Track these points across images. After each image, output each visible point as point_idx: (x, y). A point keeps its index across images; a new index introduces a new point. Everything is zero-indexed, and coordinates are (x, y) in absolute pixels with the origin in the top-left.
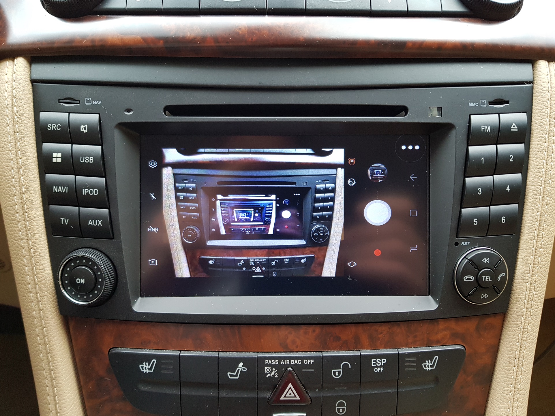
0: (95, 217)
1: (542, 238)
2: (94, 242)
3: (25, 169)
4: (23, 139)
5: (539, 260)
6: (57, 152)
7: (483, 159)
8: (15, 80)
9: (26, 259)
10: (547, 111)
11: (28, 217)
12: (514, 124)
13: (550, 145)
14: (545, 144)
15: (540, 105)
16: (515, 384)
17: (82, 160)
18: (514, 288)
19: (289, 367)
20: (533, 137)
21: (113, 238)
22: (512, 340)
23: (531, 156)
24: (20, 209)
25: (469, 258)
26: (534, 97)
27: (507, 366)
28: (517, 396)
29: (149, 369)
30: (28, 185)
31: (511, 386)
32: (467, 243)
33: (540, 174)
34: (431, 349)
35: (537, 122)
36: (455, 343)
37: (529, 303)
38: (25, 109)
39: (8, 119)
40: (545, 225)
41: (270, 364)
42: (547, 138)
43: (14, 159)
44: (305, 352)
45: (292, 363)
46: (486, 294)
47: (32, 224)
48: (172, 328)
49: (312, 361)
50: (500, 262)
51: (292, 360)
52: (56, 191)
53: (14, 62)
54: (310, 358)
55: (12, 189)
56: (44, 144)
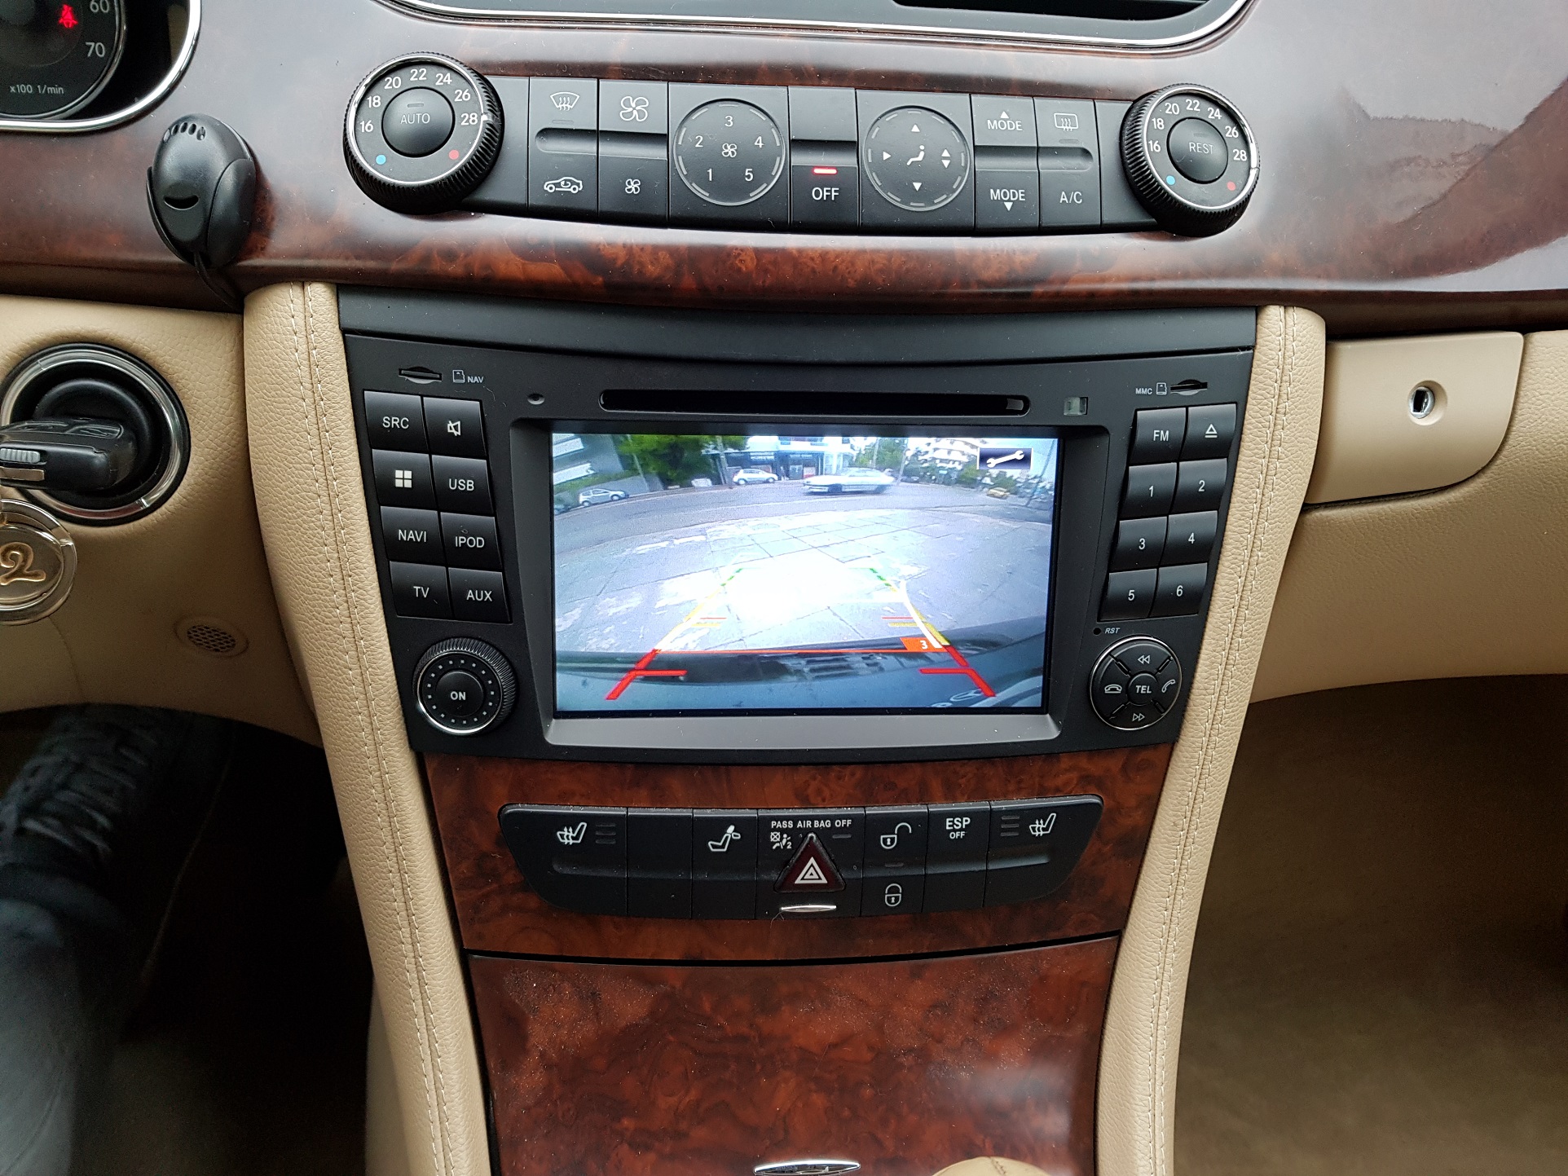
0: (478, 587)
1: (1245, 619)
2: (475, 627)
3: (346, 500)
4: (337, 443)
5: (1236, 657)
6: (403, 469)
7: (1152, 488)
8: (313, 331)
9: (349, 657)
11: (354, 585)
12: (1211, 426)
13: (1271, 462)
14: (1263, 460)
15: (1261, 391)
17: (453, 486)
18: (1191, 702)
19: (811, 832)
20: (1243, 446)
21: (511, 622)
22: (1180, 788)
23: (1237, 479)
24: (336, 570)
25: (1117, 655)
26: (1251, 375)
27: (1170, 830)
28: (1184, 878)
29: (573, 838)
30: (352, 527)
32: (1115, 631)
33: (1248, 514)
34: (1044, 802)
36: (1085, 791)
39: (304, 403)
41: (779, 827)
43: (321, 480)
44: (837, 807)
45: (815, 827)
46: (1141, 714)
47: (361, 597)
48: (613, 771)
49: (849, 822)
50: (1170, 661)
51: (815, 822)
52: (405, 538)
53: (306, 293)
54: (846, 817)
55: (318, 533)
56: (374, 451)
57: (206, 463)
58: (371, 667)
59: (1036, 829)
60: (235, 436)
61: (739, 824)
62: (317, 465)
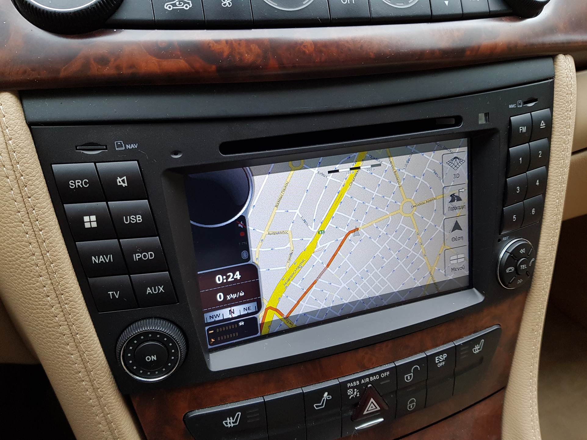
0: (154, 283)
3: (51, 243)
4: (39, 205)
5: (555, 240)
7: (521, 159)
8: (7, 127)
9: (70, 347)
10: (567, 105)
11: (66, 300)
12: (542, 122)
17: (127, 221)
19: (369, 384)
20: (554, 131)
21: (178, 302)
24: (51, 292)
25: (510, 252)
26: (555, 92)
27: (530, 333)
29: (233, 423)
30: (58, 261)
31: (533, 347)
32: (507, 238)
33: (560, 166)
34: (477, 335)
35: (559, 116)
36: (494, 324)
38: (33, 165)
39: (8, 180)
40: (560, 209)
41: (352, 386)
42: (565, 131)
43: (30, 232)
44: (380, 366)
46: (521, 279)
47: (73, 306)
48: (253, 377)
49: (388, 373)
50: (531, 250)
51: (371, 378)
52: (97, 262)
54: (386, 370)
55: (33, 269)
56: (66, 206)
58: (86, 351)
61: (329, 390)
62: (25, 222)
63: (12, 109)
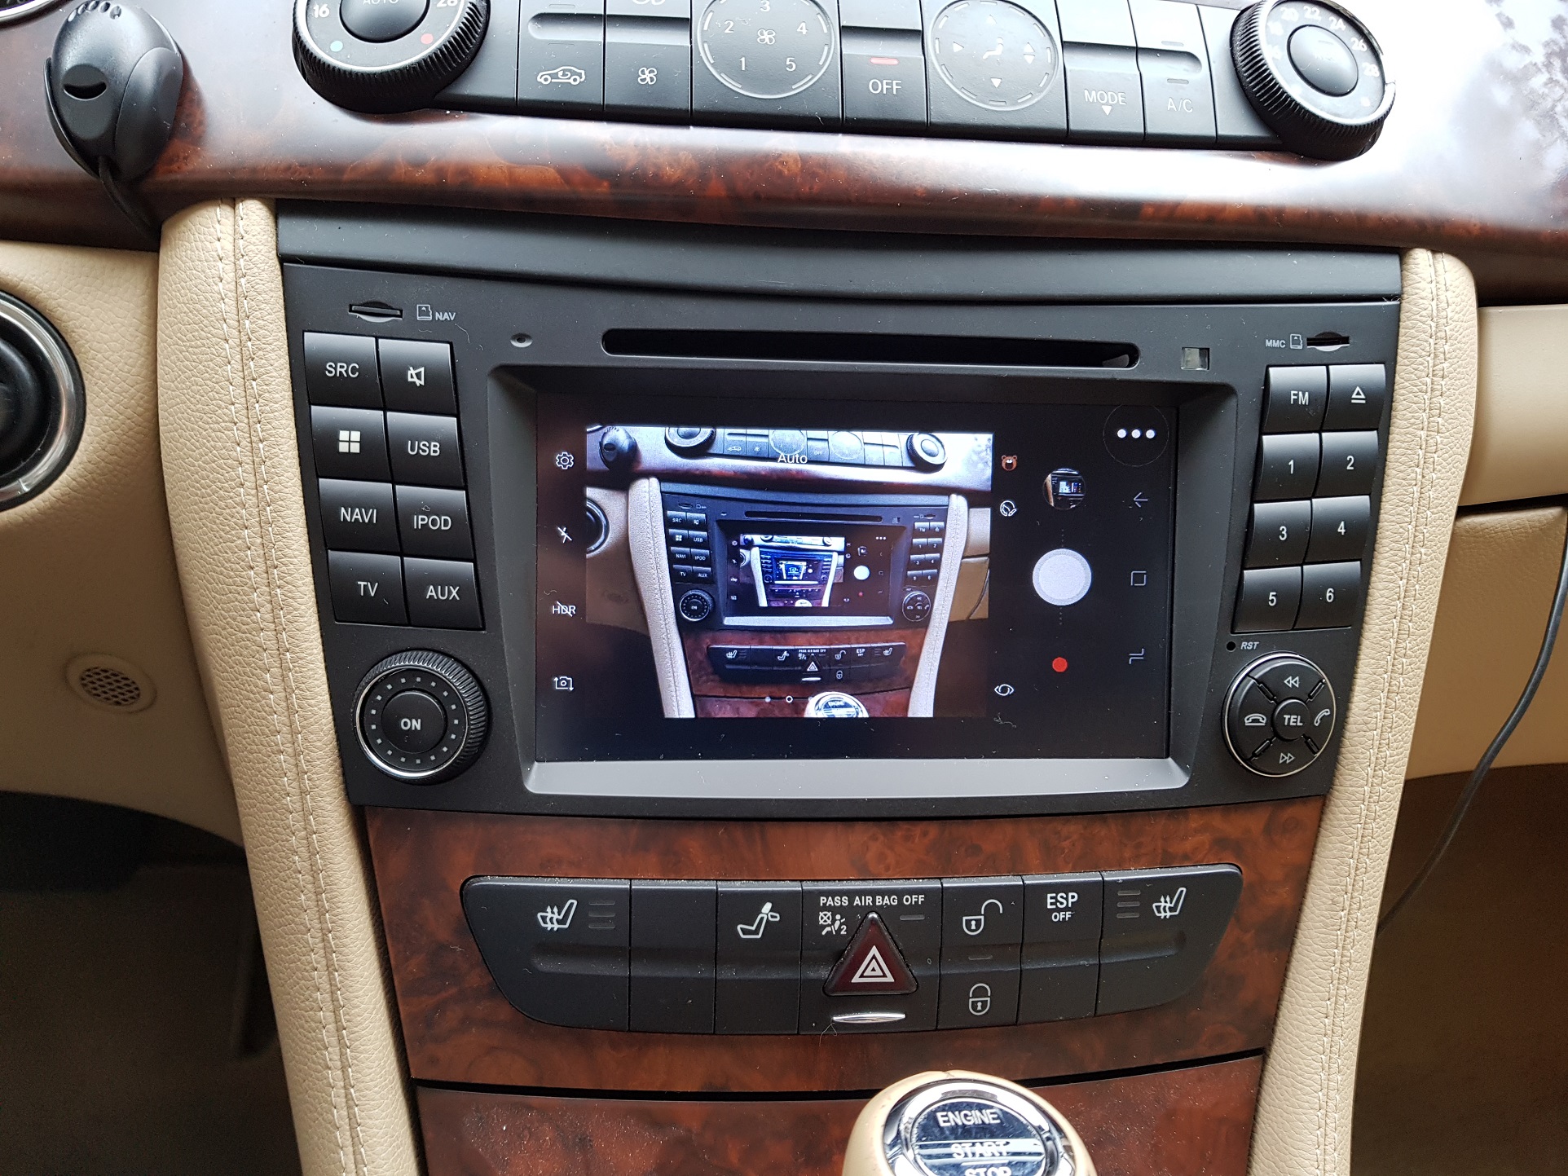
0: (442, 581)
1: (1409, 635)
2: (437, 637)
3: (274, 467)
4: (267, 395)
5: (1399, 683)
6: (350, 429)
7: (1291, 463)
8: (243, 256)
9: (271, 676)
10: (1428, 362)
11: (280, 578)
12: (1358, 389)
13: (1430, 435)
14: (1422, 432)
15: (1414, 348)
16: (1343, 947)
17: (412, 450)
18: (1346, 742)
19: (872, 912)
20: (1395, 417)
21: (484, 629)
22: (1339, 854)
23: (1390, 457)
24: (258, 560)
25: (1256, 677)
26: (1400, 329)
27: (1326, 910)
28: (1346, 973)
29: (559, 922)
30: (280, 503)
31: (1336, 951)
32: (1253, 645)
33: (1408, 499)
34: (1170, 872)
35: (1407, 384)
36: (1220, 860)
37: (1377, 775)
38: (271, 326)
39: (227, 345)
40: (1414, 607)
41: (830, 905)
42: (1425, 419)
43: (244, 443)
44: (905, 879)
45: (877, 904)
46: (1289, 755)
47: (290, 594)
48: (614, 828)
49: (921, 898)
50: (1320, 686)
51: (877, 897)
52: (348, 519)
53: (237, 211)
54: (917, 892)
55: (237, 512)
56: (313, 408)
57: (104, 435)
58: (297, 688)
59: (1162, 909)
60: (142, 402)
61: (776, 898)
62: (240, 424)
63: (258, 228)
